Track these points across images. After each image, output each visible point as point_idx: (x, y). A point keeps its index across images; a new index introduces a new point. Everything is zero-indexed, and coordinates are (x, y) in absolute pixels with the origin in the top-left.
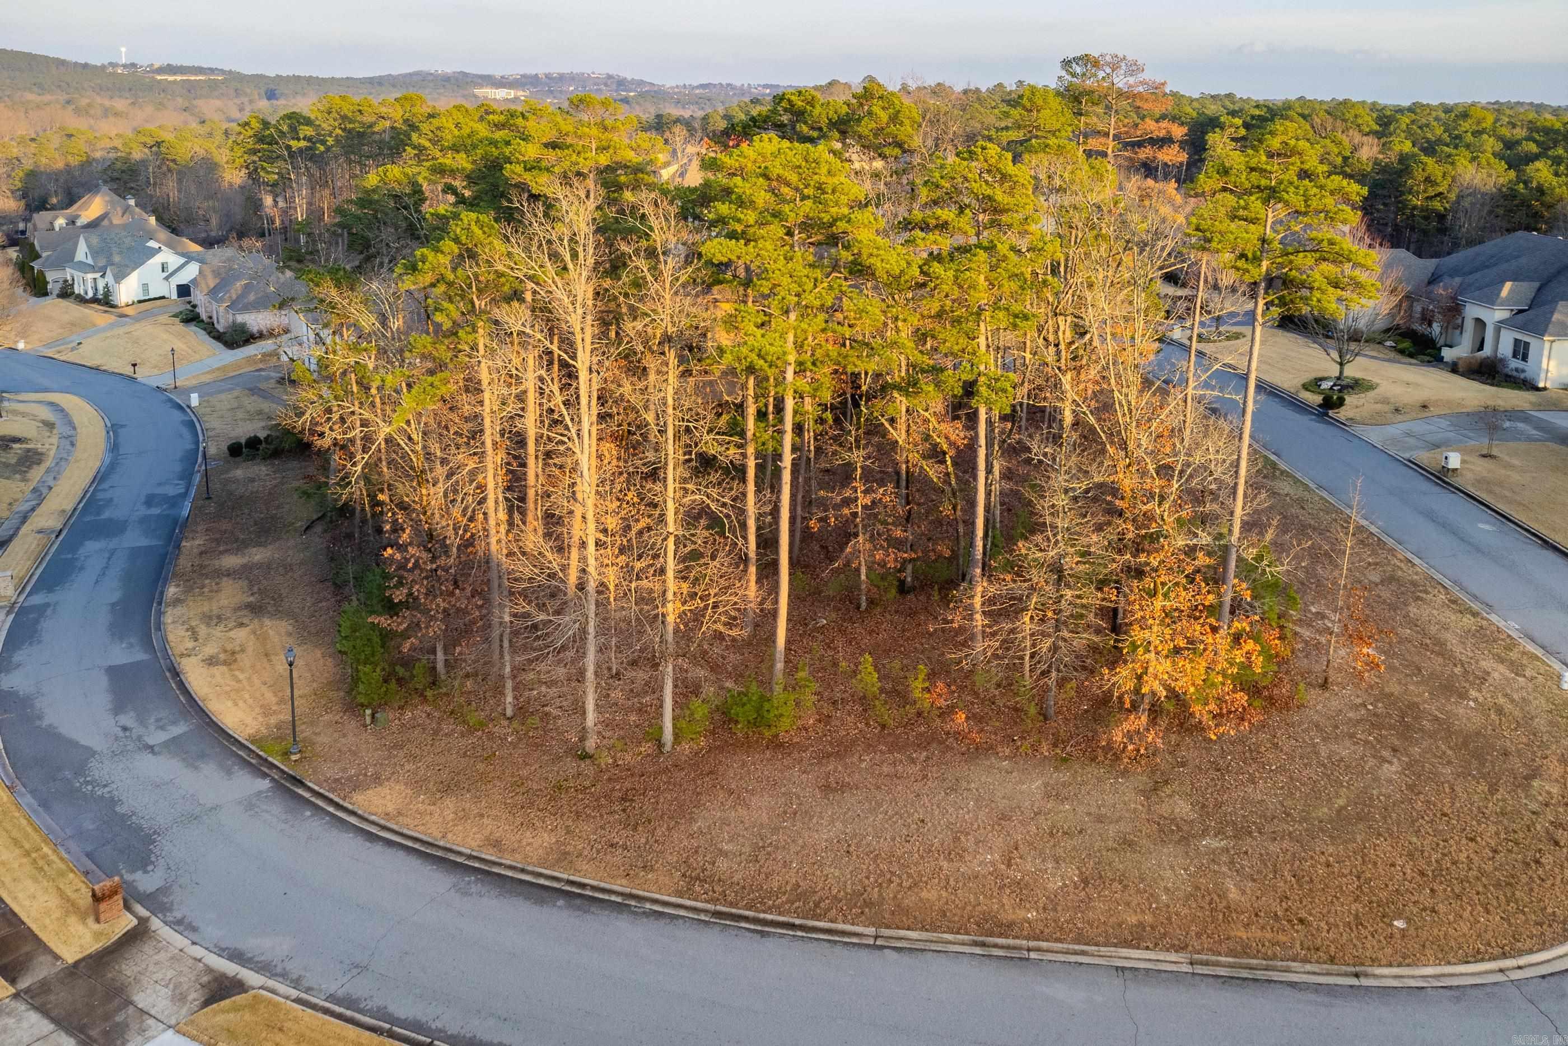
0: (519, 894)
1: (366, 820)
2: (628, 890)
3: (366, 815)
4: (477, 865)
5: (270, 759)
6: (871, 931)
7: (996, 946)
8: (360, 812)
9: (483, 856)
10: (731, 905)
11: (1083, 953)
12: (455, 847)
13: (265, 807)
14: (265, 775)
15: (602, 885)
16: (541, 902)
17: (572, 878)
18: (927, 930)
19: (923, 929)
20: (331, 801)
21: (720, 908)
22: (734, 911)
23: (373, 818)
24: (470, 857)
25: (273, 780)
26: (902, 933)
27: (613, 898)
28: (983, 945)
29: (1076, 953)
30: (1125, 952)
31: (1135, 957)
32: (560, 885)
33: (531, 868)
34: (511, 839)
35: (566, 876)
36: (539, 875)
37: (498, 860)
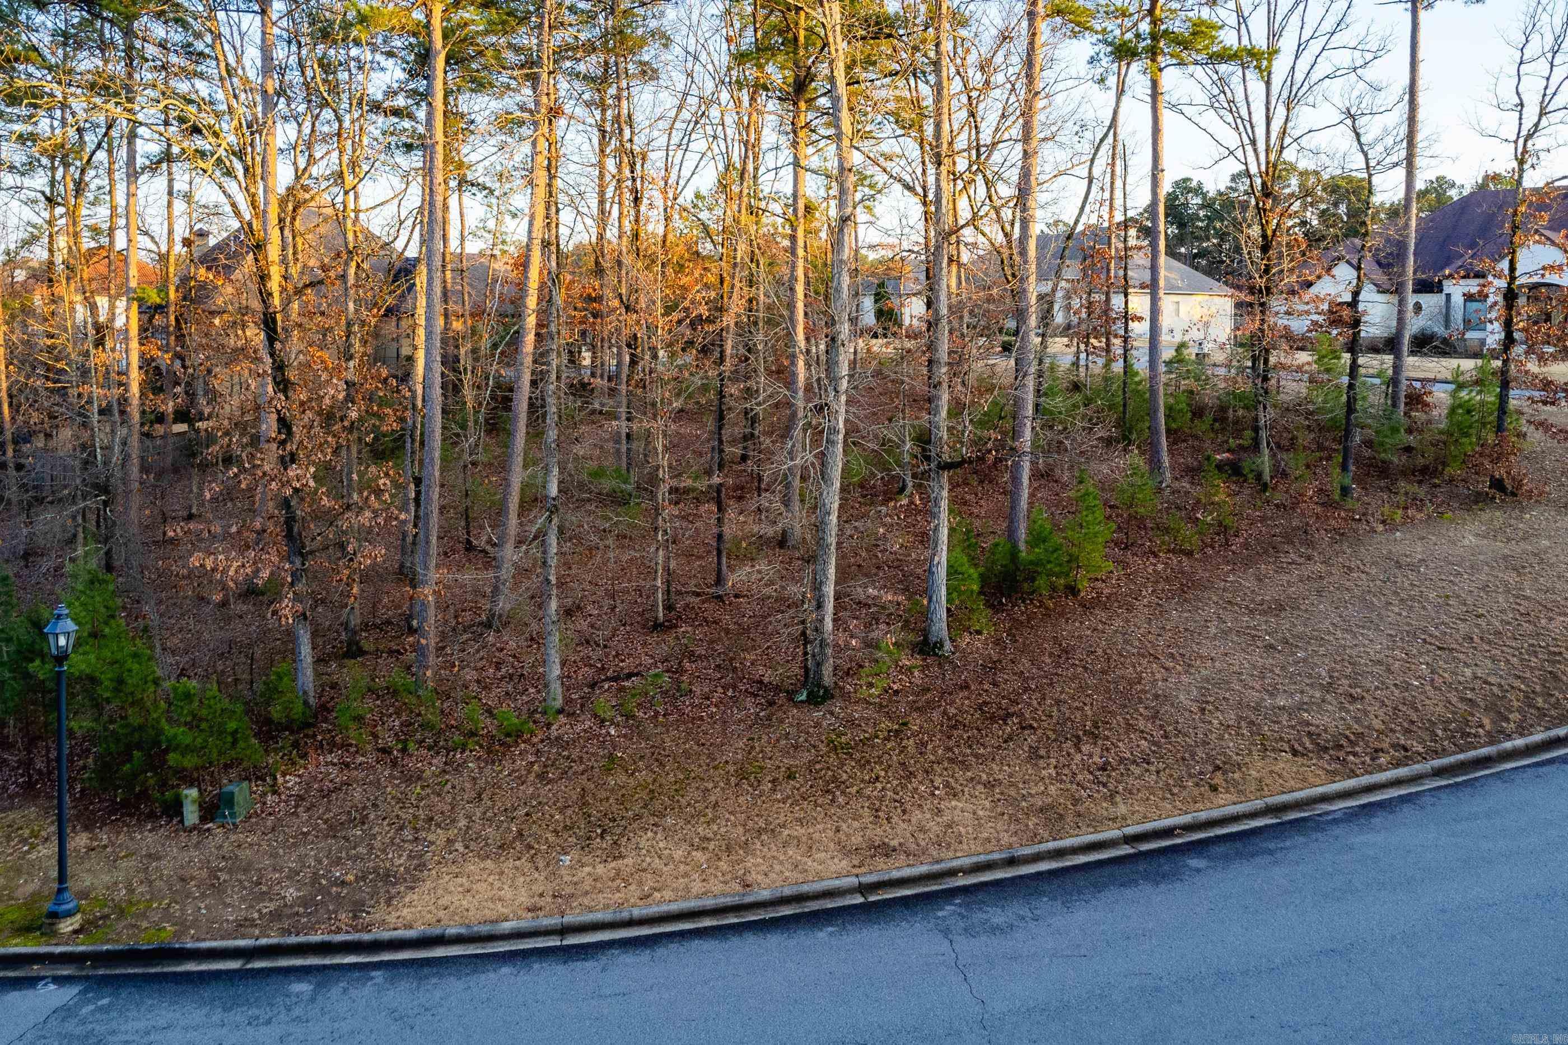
17: (1130, 830)
32: (1126, 850)
33: (1027, 851)
34: (899, 832)
35: (1114, 834)
36: (1059, 853)
37: (936, 868)
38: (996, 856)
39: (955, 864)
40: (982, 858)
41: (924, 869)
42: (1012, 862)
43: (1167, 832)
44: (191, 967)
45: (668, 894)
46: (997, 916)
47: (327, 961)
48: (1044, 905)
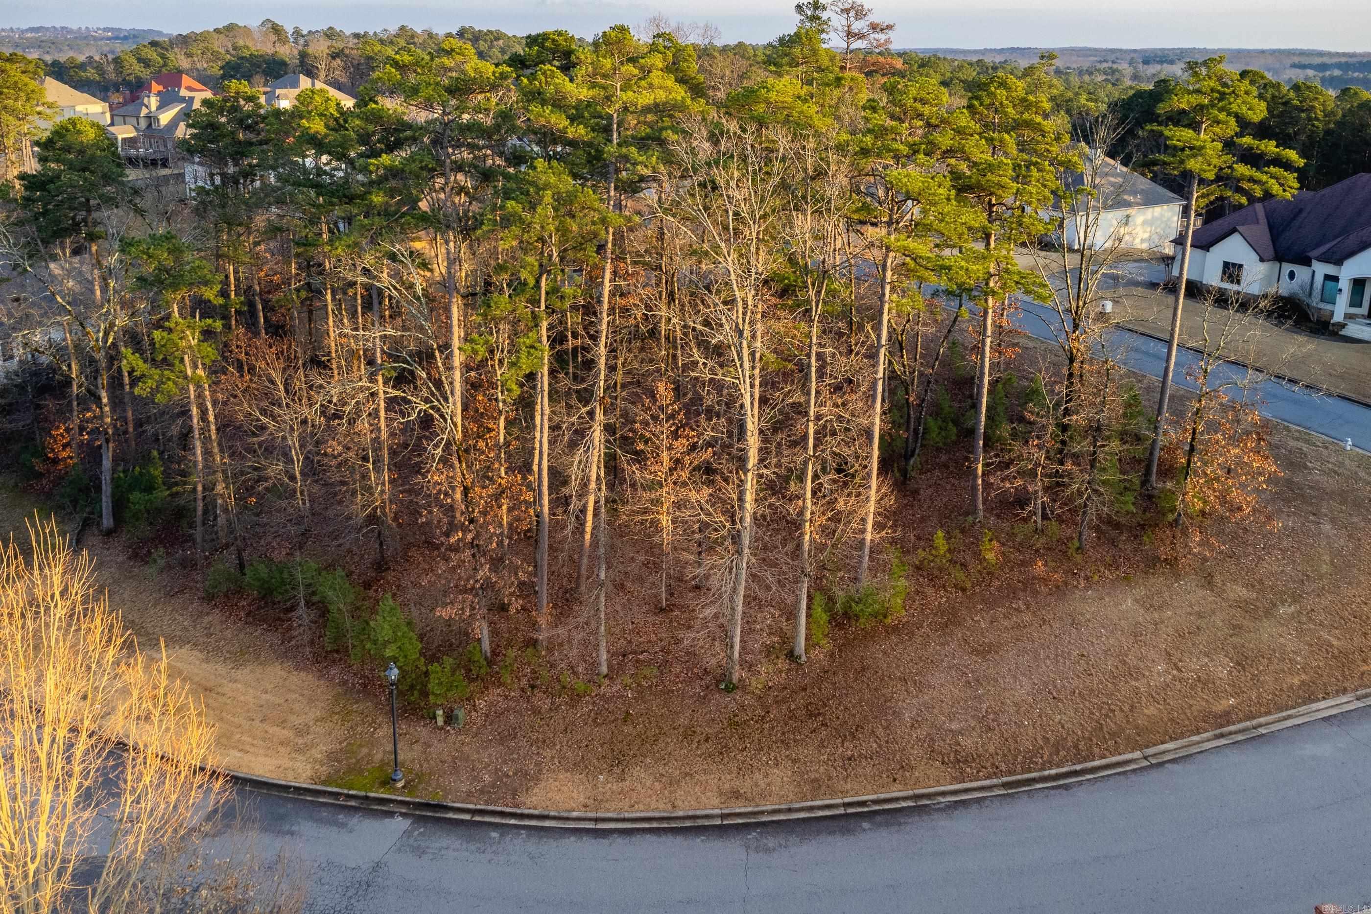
0: (819, 832)
1: (567, 819)
2: (910, 793)
3: (565, 815)
4: (740, 821)
5: (372, 795)
6: (1137, 754)
7: (1231, 733)
8: (552, 814)
9: (738, 810)
10: (1010, 773)
11: (1289, 717)
12: (698, 813)
13: (437, 845)
14: (390, 814)
15: (882, 796)
16: (846, 831)
17: (847, 800)
18: (1176, 739)
19: (1172, 739)
20: (502, 814)
21: (1005, 779)
22: (1019, 777)
23: (575, 814)
24: (723, 816)
25: (403, 815)
26: (1162, 747)
27: (904, 804)
28: (1222, 736)
29: (1285, 719)
30: (1315, 706)
31: (1324, 707)
32: (841, 811)
33: (798, 805)
34: (746, 786)
35: (839, 801)
36: (811, 809)
37: (756, 809)
38: (783, 807)
39: (764, 808)
40: (777, 807)
41: (750, 809)
42: (790, 810)
43: (863, 804)
44: (451, 815)
45: (641, 807)
46: (771, 842)
47: (504, 821)
48: (793, 839)
